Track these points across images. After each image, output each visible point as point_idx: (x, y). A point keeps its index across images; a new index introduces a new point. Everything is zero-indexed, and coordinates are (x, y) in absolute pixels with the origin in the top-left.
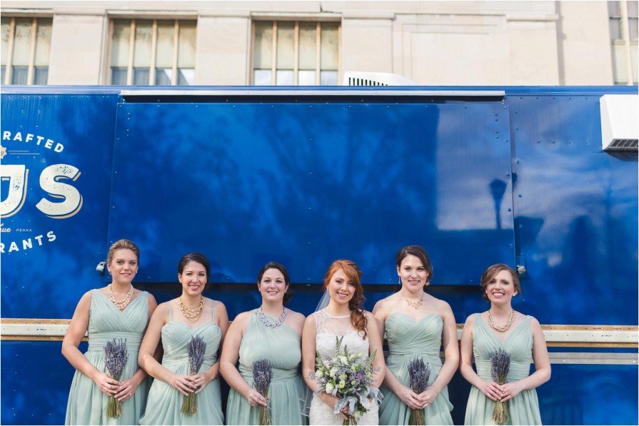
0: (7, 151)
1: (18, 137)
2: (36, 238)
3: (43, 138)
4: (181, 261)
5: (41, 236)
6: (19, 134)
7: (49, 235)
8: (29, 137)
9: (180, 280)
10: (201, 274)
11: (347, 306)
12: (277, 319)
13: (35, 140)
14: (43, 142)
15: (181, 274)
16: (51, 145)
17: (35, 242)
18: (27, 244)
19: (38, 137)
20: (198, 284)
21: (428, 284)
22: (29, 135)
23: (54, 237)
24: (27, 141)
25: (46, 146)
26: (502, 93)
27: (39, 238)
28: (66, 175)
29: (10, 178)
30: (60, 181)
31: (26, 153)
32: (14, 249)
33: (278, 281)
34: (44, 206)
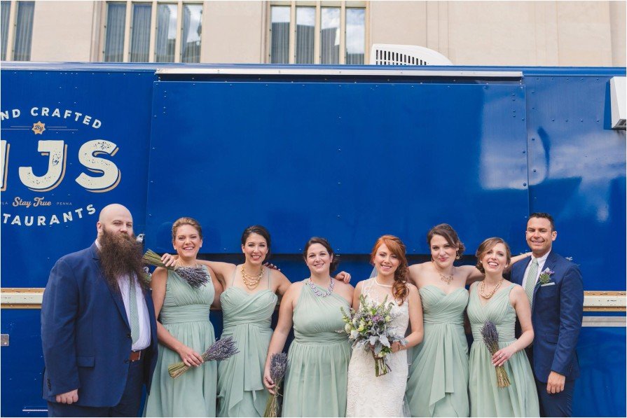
0: (45, 127)
1: (57, 113)
2: (76, 211)
3: (81, 115)
4: (244, 233)
5: (81, 209)
6: (57, 110)
7: (88, 208)
8: (67, 114)
9: (243, 250)
10: (261, 245)
11: (393, 276)
12: (327, 289)
13: (73, 116)
14: (81, 118)
15: (244, 245)
16: (89, 121)
17: (76, 215)
18: (67, 217)
19: (76, 113)
20: (260, 254)
21: (458, 258)
22: (67, 111)
23: (94, 210)
24: (65, 117)
25: (84, 122)
26: (519, 74)
27: (79, 211)
28: (104, 150)
29: (49, 153)
30: (99, 156)
31: (64, 128)
32: (55, 221)
33: (322, 254)
34: (83, 180)
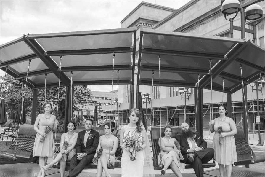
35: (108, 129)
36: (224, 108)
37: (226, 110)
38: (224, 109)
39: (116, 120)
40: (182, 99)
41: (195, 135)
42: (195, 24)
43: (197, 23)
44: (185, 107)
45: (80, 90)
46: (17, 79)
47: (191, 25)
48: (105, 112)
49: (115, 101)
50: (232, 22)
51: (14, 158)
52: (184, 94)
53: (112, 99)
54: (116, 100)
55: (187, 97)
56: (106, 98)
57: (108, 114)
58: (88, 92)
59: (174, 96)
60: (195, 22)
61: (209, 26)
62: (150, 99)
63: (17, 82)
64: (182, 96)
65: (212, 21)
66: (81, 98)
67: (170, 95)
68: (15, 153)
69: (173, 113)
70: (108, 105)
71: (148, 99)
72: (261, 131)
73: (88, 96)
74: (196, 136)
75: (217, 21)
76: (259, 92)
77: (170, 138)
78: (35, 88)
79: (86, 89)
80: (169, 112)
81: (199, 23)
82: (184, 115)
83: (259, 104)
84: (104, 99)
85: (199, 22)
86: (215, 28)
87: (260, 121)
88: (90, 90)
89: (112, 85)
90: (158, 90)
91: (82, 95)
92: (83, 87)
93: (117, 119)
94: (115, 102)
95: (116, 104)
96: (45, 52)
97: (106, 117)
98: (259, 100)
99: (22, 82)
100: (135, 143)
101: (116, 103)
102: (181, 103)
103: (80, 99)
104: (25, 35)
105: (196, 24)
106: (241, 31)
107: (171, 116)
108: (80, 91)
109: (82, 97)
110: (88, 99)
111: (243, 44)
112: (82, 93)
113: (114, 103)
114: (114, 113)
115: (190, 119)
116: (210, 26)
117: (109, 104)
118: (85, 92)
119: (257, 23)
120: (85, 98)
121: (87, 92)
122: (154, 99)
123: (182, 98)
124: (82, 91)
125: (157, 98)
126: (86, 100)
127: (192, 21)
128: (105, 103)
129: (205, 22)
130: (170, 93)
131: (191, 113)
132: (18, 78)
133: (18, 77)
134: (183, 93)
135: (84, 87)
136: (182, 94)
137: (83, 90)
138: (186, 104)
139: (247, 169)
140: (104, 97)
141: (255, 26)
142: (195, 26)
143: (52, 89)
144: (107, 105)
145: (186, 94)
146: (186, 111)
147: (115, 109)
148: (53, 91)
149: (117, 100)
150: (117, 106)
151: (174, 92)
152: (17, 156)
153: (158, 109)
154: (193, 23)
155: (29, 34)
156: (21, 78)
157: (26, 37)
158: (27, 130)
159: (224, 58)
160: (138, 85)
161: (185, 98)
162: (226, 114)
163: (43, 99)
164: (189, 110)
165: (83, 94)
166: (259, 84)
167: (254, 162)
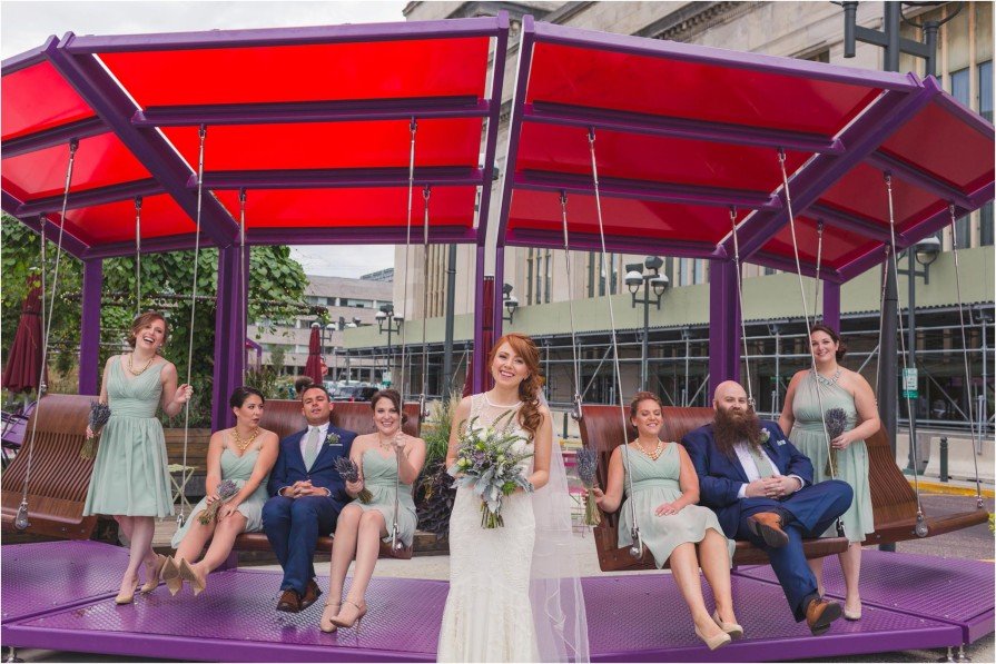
35: (391, 410)
36: (828, 337)
37: (835, 342)
38: (831, 341)
39: (383, 383)
40: (634, 306)
41: (764, 429)
42: (687, 22)
43: (697, 21)
44: (646, 338)
45: (261, 266)
46: (19, 216)
47: (675, 28)
48: (344, 354)
49: (382, 310)
50: (851, 12)
51: (22, 522)
52: (642, 288)
53: (366, 305)
54: (387, 309)
55: (652, 297)
56: (344, 302)
57: (355, 362)
58: (294, 274)
59: (602, 293)
60: (687, 17)
61: (739, 34)
62: (515, 304)
63: (13, 230)
64: (634, 294)
65: (753, 15)
66: (265, 294)
67: (587, 290)
68: (24, 503)
69: (600, 356)
70: (354, 325)
71: (508, 304)
72: (918, 421)
73: (293, 288)
74: (768, 433)
75: (769, 16)
76: (919, 280)
77: (661, 443)
78: (90, 252)
79: (284, 263)
80: (585, 353)
81: (702, 21)
82: (639, 363)
83: (916, 325)
84: (338, 302)
85: (703, 17)
86: (764, 42)
87: (915, 388)
88: (299, 267)
89: (405, 246)
90: (542, 274)
91: (271, 283)
92: (272, 256)
93: (387, 377)
94: (381, 314)
95: (385, 324)
96: (136, 109)
97: (345, 370)
98: (918, 312)
99: (39, 229)
100: (495, 461)
101: (384, 318)
102: (632, 320)
103: (262, 300)
104: (55, 40)
105: (690, 23)
106: (882, 49)
107: (593, 366)
108: (264, 271)
109: (271, 293)
110: (295, 302)
111: (908, 93)
112: (270, 276)
113: (378, 318)
114: (376, 358)
115: (662, 378)
116: (745, 32)
117: (357, 322)
118: (283, 275)
119: (944, 16)
120: (284, 297)
121: (290, 274)
122: (530, 303)
123: (635, 301)
124: (269, 269)
125: (539, 302)
126: (285, 304)
127: (676, 12)
128: (342, 319)
129: (725, 16)
130: (587, 283)
131: (665, 356)
132: (26, 215)
133: (25, 210)
134: (639, 282)
135: (276, 256)
136: (634, 288)
137: (273, 264)
138: (650, 325)
139: (887, 555)
140: (338, 296)
141: (937, 27)
142: (687, 33)
143: (154, 262)
144: (350, 325)
145: (651, 288)
146: (650, 348)
147: (381, 341)
148: (155, 268)
149: (388, 306)
150: (390, 330)
151: (602, 280)
152: (30, 514)
153: (544, 340)
154: (680, 21)
155: (73, 35)
156: (37, 213)
157: (60, 46)
158: (67, 416)
159: (832, 147)
160: (500, 245)
161: (646, 302)
162: (839, 356)
163: (118, 298)
164: (659, 348)
165: (274, 279)
166: (916, 252)
167: (925, 530)
